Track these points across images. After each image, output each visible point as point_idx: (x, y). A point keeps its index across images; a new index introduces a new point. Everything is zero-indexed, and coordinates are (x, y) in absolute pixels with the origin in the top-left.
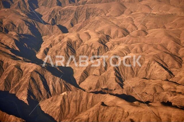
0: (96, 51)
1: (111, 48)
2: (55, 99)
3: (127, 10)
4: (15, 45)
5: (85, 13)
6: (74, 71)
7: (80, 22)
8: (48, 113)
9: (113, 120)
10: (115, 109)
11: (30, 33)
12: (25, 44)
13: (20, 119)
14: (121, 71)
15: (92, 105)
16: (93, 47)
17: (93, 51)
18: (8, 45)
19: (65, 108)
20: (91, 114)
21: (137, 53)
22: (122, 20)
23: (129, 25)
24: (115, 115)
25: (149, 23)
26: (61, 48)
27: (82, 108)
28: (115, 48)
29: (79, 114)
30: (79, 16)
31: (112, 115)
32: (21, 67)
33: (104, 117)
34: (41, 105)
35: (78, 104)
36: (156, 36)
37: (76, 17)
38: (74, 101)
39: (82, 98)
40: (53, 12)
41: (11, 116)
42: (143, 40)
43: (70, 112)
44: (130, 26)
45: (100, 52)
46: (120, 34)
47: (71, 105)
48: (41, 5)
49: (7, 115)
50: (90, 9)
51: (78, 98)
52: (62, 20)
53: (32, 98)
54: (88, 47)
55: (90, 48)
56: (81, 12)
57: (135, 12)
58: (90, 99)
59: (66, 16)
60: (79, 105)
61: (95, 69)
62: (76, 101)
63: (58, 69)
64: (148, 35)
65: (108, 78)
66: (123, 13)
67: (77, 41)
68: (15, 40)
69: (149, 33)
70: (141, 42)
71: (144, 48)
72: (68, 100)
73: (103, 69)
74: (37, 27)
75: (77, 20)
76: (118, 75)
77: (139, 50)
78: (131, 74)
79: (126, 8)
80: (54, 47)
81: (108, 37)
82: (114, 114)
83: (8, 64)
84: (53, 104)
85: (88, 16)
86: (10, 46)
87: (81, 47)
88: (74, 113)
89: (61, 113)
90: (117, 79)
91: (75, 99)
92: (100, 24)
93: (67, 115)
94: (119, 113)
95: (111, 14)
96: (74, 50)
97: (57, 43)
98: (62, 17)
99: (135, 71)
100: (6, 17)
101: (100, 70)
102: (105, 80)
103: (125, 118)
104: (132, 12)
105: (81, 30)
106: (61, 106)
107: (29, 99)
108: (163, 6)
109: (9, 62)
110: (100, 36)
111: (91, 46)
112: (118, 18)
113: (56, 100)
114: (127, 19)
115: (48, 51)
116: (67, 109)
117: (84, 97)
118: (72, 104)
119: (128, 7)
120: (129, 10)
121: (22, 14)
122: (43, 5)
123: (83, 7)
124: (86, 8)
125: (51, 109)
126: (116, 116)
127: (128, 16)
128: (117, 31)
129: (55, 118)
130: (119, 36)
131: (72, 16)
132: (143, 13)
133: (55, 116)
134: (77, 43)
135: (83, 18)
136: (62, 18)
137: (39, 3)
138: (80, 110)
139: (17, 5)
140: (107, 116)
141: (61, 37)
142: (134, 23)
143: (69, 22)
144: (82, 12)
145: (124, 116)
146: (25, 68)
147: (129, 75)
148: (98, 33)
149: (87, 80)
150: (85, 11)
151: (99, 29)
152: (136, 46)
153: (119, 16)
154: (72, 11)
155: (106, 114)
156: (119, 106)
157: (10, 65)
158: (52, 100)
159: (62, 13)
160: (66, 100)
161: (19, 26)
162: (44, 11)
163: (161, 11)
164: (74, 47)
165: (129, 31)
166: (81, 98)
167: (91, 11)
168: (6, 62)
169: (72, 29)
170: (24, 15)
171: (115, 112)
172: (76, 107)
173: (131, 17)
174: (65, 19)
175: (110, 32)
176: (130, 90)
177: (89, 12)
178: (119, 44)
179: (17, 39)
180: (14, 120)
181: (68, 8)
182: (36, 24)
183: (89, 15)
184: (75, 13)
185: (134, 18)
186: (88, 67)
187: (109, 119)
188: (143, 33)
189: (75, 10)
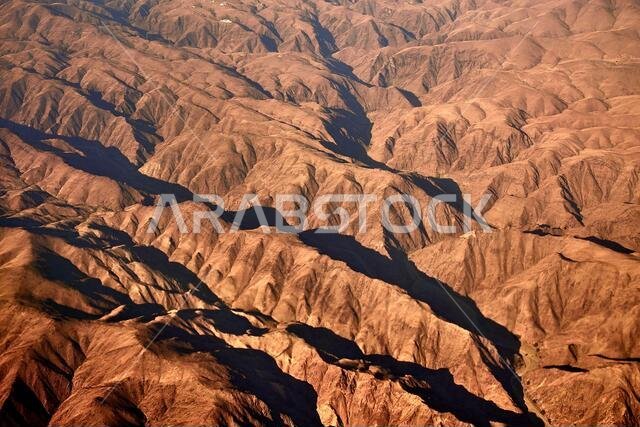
0: (504, 144)
1: (536, 137)
2: (448, 246)
3: (547, 54)
4: (324, 131)
5: (452, 63)
6: (461, 187)
7: (441, 82)
8: (435, 277)
9: (593, 291)
10: (595, 267)
11: (342, 104)
12: (343, 130)
13: (396, 287)
14: (573, 188)
15: (535, 260)
16: (496, 135)
17: (496, 143)
18: (309, 131)
19: (475, 266)
20: (542, 277)
21: (600, 148)
22: (543, 76)
23: (562, 87)
24: (598, 280)
25: (607, 82)
26: (424, 139)
27: (513, 266)
28: (547, 137)
29: (506, 279)
30: (440, 67)
31: (590, 280)
32: (357, 179)
33: (573, 285)
34: (416, 260)
35: (502, 257)
36: (632, 112)
37: (433, 71)
38: (493, 251)
39: (510, 246)
40: (380, 59)
41: (375, 280)
42: (604, 119)
43: (487, 275)
44: (566, 90)
45: (513, 145)
46: (549, 107)
47: (487, 259)
48: (343, 43)
49: (367, 279)
50: (464, 52)
51: (502, 245)
52: (402, 77)
53: (393, 244)
54: (485, 135)
55: (489, 138)
56: (442, 60)
57: (567, 58)
58: (529, 247)
59: (408, 69)
60: (506, 260)
61: (513, 184)
62: (497, 251)
63: (433, 183)
64: (610, 111)
65: (546, 203)
66: (538, 61)
67: (458, 122)
68: (323, 119)
69: (612, 104)
70: (601, 125)
71: (613, 138)
72: (480, 249)
73: (532, 183)
74: (352, 91)
75: (435, 77)
76: (567, 195)
77: (602, 141)
78: (595, 193)
79: (545, 51)
80: (407, 136)
81: (523, 115)
82: (596, 278)
83: (325, 170)
84: (445, 257)
85: (459, 67)
86: (315, 134)
87: (469, 137)
88: (496, 276)
89: (467, 276)
90: (568, 205)
91: (495, 247)
92: (498, 85)
93: (480, 280)
94: (608, 277)
95: (514, 64)
96: (452, 141)
97: (411, 128)
98: (401, 71)
99: (604, 188)
100: (283, 70)
101: (525, 185)
102: (541, 205)
103: (624, 287)
104: (559, 60)
105: (453, 98)
106: (466, 260)
107: (388, 246)
108: (630, 45)
109: (327, 167)
110: (507, 110)
111: (492, 134)
112: (533, 72)
113: (450, 250)
114: (555, 74)
115: (394, 144)
116: (479, 267)
117: (515, 243)
118: (489, 257)
119: (549, 49)
120: (552, 53)
121: (316, 64)
122: (347, 44)
123: (446, 49)
124: (454, 50)
125: (442, 267)
126: (600, 282)
127: (555, 68)
128: (542, 100)
129: (455, 288)
130: (546, 112)
131: (424, 68)
132: (586, 61)
133: (454, 284)
134: (458, 127)
135: (449, 73)
136: (399, 74)
137: (337, 40)
138: (509, 270)
139: (293, 44)
140: (579, 283)
141: (418, 113)
142: (573, 83)
143: (418, 81)
144: (446, 60)
145: (620, 282)
146: (367, 180)
147: (590, 196)
148: (501, 105)
149: (498, 207)
150: (452, 56)
151: (499, 97)
152: (595, 134)
153: (532, 67)
154: (424, 57)
155: (577, 277)
156: (602, 260)
157: (331, 173)
158: (441, 250)
159: (400, 61)
160: (476, 249)
161: (318, 91)
162: (355, 58)
163: (624, 56)
164: (453, 136)
165: (566, 100)
166: (508, 245)
167: (466, 57)
168: (321, 168)
169: (428, 96)
170: (321, 65)
171: (598, 275)
172: (499, 264)
173: (562, 69)
174: (407, 75)
175: (524, 101)
176: (605, 228)
177: (461, 60)
178: (551, 129)
179: (325, 118)
180: (383, 290)
181: (412, 50)
182: (351, 87)
183: (461, 66)
184: (431, 62)
185: (568, 73)
186: (497, 180)
187: (585, 288)
188: (601, 106)
189: (429, 54)
